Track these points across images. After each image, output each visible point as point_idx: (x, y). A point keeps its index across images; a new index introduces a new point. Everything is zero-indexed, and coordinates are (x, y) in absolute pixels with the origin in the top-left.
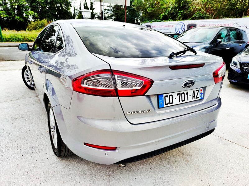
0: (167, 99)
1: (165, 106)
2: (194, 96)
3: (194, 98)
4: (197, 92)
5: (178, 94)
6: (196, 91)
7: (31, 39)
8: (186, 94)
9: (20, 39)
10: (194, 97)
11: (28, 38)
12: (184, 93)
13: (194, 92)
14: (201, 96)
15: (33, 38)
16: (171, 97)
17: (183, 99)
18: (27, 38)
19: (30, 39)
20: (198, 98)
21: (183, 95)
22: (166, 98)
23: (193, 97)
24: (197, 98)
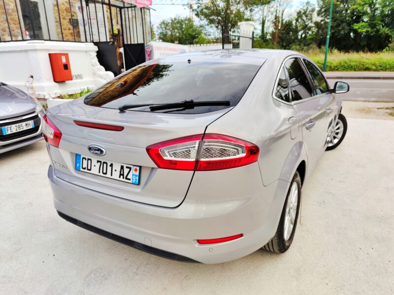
0: (85, 162)
1: (81, 169)
2: (122, 173)
3: (122, 177)
4: (129, 169)
5: (98, 162)
6: (127, 167)
7: (370, 66)
8: (110, 166)
9: (352, 66)
10: (123, 175)
11: (365, 64)
12: (106, 163)
13: (122, 167)
14: (135, 179)
15: (373, 64)
16: (89, 161)
17: (105, 172)
18: (363, 65)
19: (367, 66)
20: (129, 179)
21: (105, 165)
22: (84, 160)
23: (120, 175)
24: (126, 178)
